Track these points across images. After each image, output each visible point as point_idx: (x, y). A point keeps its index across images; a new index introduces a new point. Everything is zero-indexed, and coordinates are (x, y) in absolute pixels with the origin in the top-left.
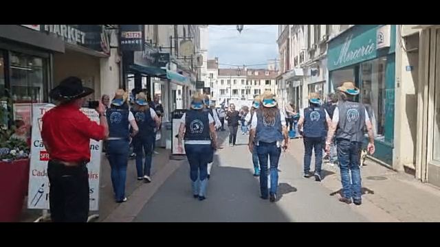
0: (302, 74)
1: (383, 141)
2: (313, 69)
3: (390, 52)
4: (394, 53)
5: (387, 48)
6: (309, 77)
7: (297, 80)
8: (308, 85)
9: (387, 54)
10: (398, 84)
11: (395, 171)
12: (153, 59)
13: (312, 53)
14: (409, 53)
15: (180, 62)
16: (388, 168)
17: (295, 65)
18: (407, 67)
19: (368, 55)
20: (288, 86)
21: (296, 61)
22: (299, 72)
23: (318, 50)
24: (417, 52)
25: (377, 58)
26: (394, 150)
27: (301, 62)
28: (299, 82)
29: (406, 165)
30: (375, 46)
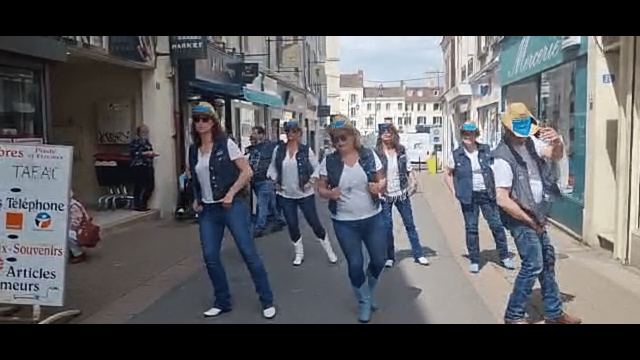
0: (470, 93)
1: (570, 196)
2: (484, 85)
3: (581, 53)
4: (586, 55)
5: (578, 47)
6: (478, 96)
7: (465, 101)
8: (478, 109)
9: (578, 57)
10: (591, 104)
11: (586, 244)
12: (231, 72)
13: (482, 58)
14: (607, 53)
15: (282, 76)
16: (577, 239)
17: (463, 80)
18: (604, 77)
19: (553, 59)
20: (453, 111)
21: (463, 73)
22: (465, 89)
23: (491, 53)
24: (617, 51)
25: (564, 63)
26: (584, 211)
27: (469, 74)
28: (466, 105)
29: (602, 235)
30: (560, 44)
